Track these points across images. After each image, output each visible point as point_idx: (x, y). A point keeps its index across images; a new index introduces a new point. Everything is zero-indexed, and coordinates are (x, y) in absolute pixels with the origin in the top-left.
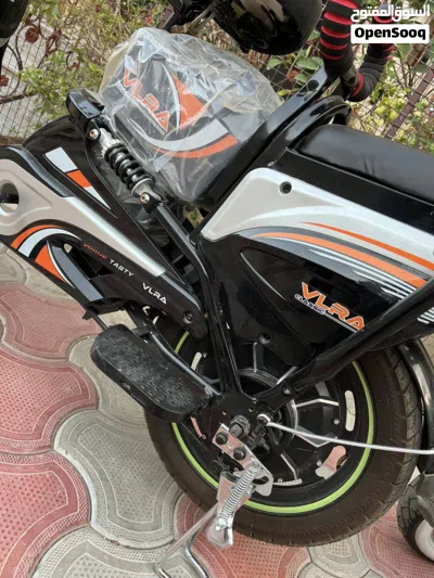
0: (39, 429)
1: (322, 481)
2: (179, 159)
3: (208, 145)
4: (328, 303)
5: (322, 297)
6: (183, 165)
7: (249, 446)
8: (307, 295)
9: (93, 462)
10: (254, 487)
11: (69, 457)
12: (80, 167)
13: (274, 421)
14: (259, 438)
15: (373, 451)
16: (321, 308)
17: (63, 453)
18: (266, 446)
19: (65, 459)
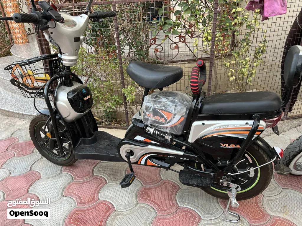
0: (173, 203)
1: (252, 178)
2: (172, 127)
3: (178, 121)
4: (229, 145)
5: (227, 145)
6: (174, 128)
7: (229, 181)
8: (223, 146)
9: (191, 204)
10: (236, 190)
11: (185, 206)
12: (146, 138)
13: (232, 173)
14: (231, 179)
15: (260, 167)
16: (228, 147)
17: (183, 206)
18: (233, 180)
19: (184, 207)
